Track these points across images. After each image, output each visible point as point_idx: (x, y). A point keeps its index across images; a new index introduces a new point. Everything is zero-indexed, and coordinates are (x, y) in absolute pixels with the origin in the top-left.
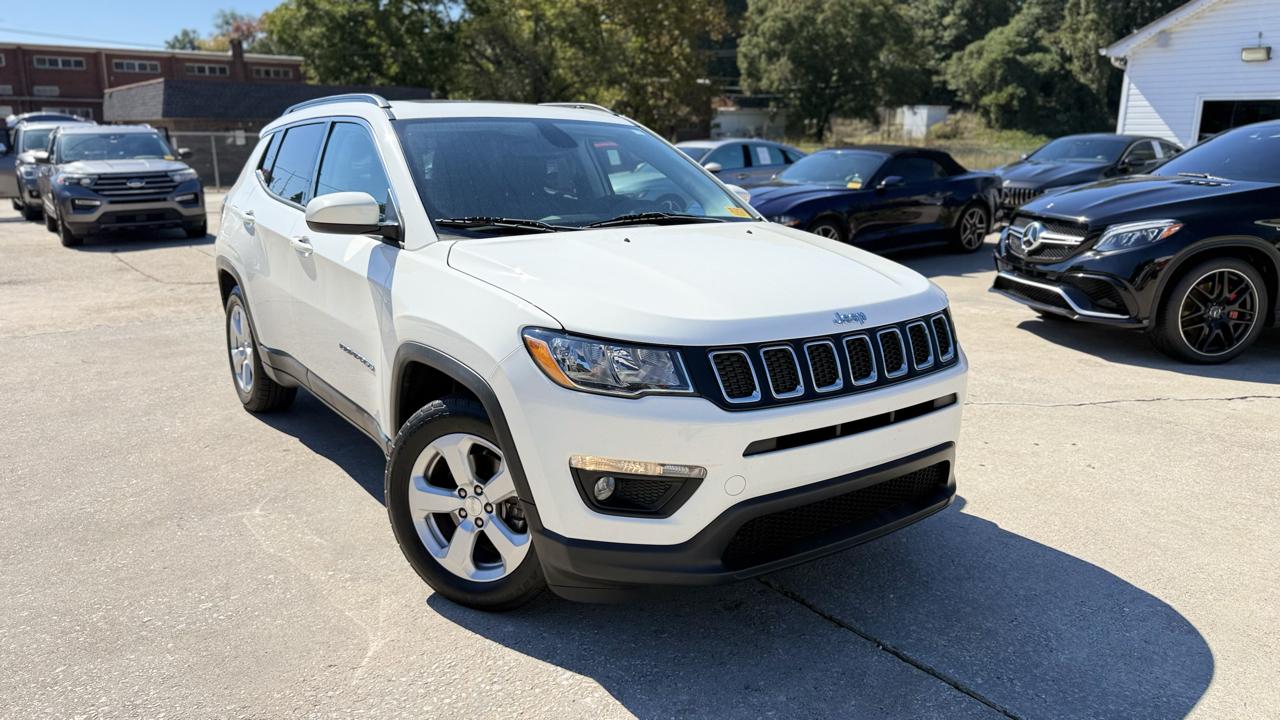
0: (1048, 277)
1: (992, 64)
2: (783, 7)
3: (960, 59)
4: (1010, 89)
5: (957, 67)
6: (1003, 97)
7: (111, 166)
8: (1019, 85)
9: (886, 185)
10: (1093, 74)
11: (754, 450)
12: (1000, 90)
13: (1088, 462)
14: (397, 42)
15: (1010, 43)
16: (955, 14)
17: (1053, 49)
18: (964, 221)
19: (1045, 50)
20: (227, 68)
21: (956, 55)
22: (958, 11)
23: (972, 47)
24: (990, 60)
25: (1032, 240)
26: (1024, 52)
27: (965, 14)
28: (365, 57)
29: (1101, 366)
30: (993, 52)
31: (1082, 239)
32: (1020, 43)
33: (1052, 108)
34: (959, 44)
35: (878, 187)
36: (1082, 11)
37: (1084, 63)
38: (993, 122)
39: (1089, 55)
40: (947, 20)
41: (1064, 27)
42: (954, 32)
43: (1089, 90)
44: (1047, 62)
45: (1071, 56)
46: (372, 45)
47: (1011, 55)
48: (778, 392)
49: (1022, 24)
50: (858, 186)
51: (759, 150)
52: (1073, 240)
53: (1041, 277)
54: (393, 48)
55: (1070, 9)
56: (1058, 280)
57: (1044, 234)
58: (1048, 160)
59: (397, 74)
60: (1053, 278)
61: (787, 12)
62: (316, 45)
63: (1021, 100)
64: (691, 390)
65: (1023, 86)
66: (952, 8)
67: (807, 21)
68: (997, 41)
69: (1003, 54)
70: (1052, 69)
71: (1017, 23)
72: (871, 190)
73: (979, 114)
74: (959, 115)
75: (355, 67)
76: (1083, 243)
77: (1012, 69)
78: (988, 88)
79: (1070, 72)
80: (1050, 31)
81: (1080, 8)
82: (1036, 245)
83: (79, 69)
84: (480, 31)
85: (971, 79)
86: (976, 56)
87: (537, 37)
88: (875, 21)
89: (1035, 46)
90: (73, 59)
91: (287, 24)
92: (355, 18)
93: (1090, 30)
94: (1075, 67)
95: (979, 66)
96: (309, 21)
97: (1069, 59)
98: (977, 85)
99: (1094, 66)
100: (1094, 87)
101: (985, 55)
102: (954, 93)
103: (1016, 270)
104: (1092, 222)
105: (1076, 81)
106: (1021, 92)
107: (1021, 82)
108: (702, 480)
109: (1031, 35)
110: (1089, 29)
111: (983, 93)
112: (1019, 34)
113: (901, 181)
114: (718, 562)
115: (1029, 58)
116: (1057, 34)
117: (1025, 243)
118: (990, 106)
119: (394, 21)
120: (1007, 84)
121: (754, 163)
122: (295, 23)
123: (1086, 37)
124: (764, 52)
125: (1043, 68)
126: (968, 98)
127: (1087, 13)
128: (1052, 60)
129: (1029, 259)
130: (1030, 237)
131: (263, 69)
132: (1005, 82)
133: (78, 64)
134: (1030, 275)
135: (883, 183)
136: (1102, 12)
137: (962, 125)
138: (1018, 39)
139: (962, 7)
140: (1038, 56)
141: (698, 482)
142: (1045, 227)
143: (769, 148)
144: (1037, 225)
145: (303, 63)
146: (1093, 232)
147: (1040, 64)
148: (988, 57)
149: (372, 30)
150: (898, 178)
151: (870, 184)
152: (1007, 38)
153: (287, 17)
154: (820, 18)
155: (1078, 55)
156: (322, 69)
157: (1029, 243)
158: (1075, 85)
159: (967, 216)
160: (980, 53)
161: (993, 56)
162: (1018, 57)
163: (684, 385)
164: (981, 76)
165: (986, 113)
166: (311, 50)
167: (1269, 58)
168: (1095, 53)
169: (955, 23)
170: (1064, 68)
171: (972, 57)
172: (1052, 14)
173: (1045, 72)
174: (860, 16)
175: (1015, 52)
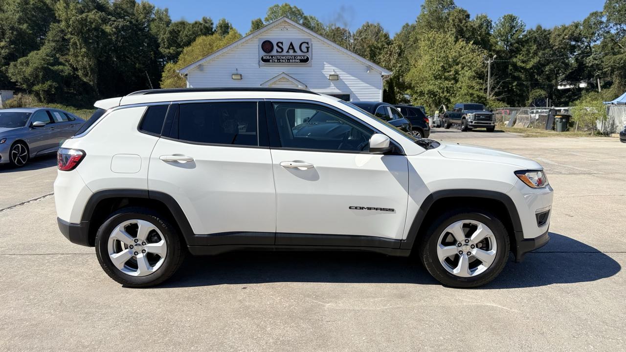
1: (36, 69)
3: (15, 65)
4: (49, 83)
5: (14, 69)
6: (46, 86)
8: (54, 81)
10: (90, 77)
12: (43, 83)
15: (44, 60)
16: (6, 41)
17: (67, 64)
19: (64, 65)
21: (12, 64)
22: (8, 40)
23: (20, 60)
24: (34, 67)
26: (53, 65)
27: (11, 42)
30: (35, 63)
32: (49, 60)
33: (72, 93)
34: (12, 57)
36: (79, 47)
37: (84, 72)
38: (43, 99)
39: (86, 68)
41: (70, 53)
42: (7, 51)
43: (90, 84)
44: (67, 70)
45: (77, 68)
47: (46, 66)
49: (48, 51)
55: (72, 46)
63: (56, 88)
66: (4, 38)
68: (36, 58)
69: (41, 65)
70: (69, 74)
71: (45, 50)
73: (32, 96)
74: (20, 95)
77: (47, 72)
78: (36, 82)
79: (78, 76)
80: (62, 55)
81: (77, 45)
85: (25, 77)
86: (25, 64)
89: (57, 62)
93: (85, 57)
94: (80, 73)
95: (28, 70)
97: (76, 69)
98: (29, 80)
99: (90, 73)
100: (91, 83)
101: (31, 65)
102: (15, 83)
105: (81, 80)
106: (55, 84)
109: (53, 56)
110: (83, 56)
111: (33, 84)
112: (47, 55)
115: (56, 68)
116: (67, 57)
118: (39, 91)
120: (47, 80)
123: (83, 60)
125: (64, 73)
126: (25, 86)
127: (81, 48)
128: (69, 69)
132: (45, 79)
136: (89, 49)
137: (23, 101)
138: (48, 58)
139: (10, 38)
140: (61, 67)
147: (62, 71)
148: (33, 65)
152: (41, 56)
155: (80, 68)
158: (81, 82)
160: (28, 64)
161: (36, 65)
162: (50, 67)
164: (30, 75)
165: (37, 94)
167: (241, 79)
168: (89, 67)
169: (6, 47)
170: (75, 74)
171: (23, 65)
172: (62, 46)
173: (66, 75)
175: (48, 64)
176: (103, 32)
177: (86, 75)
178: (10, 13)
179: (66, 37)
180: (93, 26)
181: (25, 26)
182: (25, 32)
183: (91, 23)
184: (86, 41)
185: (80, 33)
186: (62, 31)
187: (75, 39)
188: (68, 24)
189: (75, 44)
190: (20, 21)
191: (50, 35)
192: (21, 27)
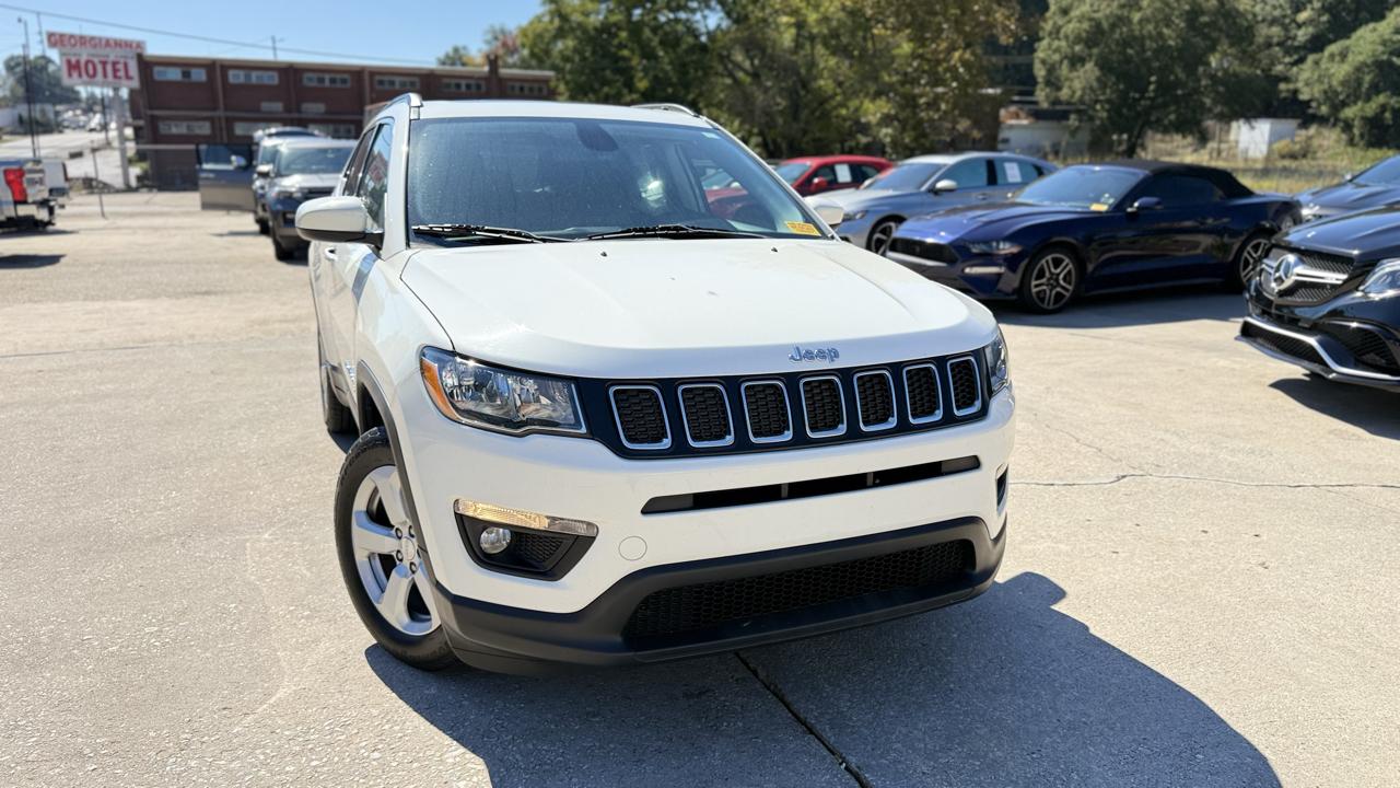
0: (1300, 324)
1: (1358, 69)
2: (1092, 5)
3: (1317, 63)
4: (1382, 98)
5: (1313, 73)
6: (1371, 108)
7: (322, 179)
8: (1394, 94)
9: (1138, 208)
11: (655, 507)
12: (1368, 99)
13: (1262, 560)
14: (649, 55)
15: (1384, 43)
16: (1313, 9)
18: (1245, 254)
20: (483, 83)
21: (1311, 58)
22: (1318, 5)
23: (1333, 48)
24: (1356, 64)
25: (1284, 277)
27: (1326, 9)
28: (618, 71)
29: (1359, 439)
30: (1360, 53)
31: (1345, 277)
34: (1317, 44)
35: (1129, 210)
38: (1357, 139)
40: (1303, 16)
42: (1311, 30)
46: (624, 59)
47: (1385, 57)
48: (695, 438)
50: (1103, 208)
51: (1008, 166)
52: (1334, 278)
53: (1293, 323)
54: (645, 62)
56: (1312, 329)
57: (1300, 269)
58: (1379, 182)
59: (647, 89)
60: (1306, 326)
61: (1095, 12)
62: (566, 59)
63: (1395, 112)
64: (584, 430)
67: (1119, 21)
68: (1367, 41)
69: (1373, 56)
71: (1395, 18)
72: (1119, 214)
73: (1338, 130)
74: (1313, 130)
75: (605, 82)
76: (1345, 282)
77: (1386, 74)
78: (1352, 98)
82: (1288, 283)
83: (343, 86)
84: (736, 41)
85: (1330, 87)
86: (1337, 58)
87: (798, 46)
88: (1205, 19)
90: (338, 76)
91: (540, 36)
92: (606, 29)
95: (1341, 71)
96: (561, 33)
98: (1336, 93)
101: (1350, 58)
102: (1307, 104)
103: (1265, 314)
104: (1361, 256)
106: (1396, 102)
107: (1396, 90)
108: (594, 538)
111: (1344, 104)
113: (1158, 203)
114: (618, 639)
117: (1276, 280)
118: (1353, 120)
119: (647, 33)
120: (1378, 92)
121: (1000, 181)
122: (547, 36)
124: (1066, 57)
126: (1324, 110)
129: (1280, 301)
130: (1281, 273)
131: (517, 85)
132: (1375, 89)
133: (344, 81)
134: (1279, 320)
135: (1136, 204)
137: (1316, 142)
141: (590, 540)
142: (1301, 261)
143: (1021, 163)
144: (1291, 258)
145: (554, 79)
146: (1361, 269)
148: (1354, 59)
149: (624, 42)
150: (1153, 200)
151: (1119, 206)
152: (1381, 36)
153: (538, 30)
154: (1136, 17)
156: (572, 85)
157: (1279, 280)
159: (1249, 248)
160: (1343, 56)
161: (1362, 58)
162: (1394, 59)
163: (577, 424)
164: (1343, 83)
165: (1348, 127)
166: (562, 65)
169: (1312, 21)
171: (1333, 60)
174: (1188, 12)
175: (1391, 53)
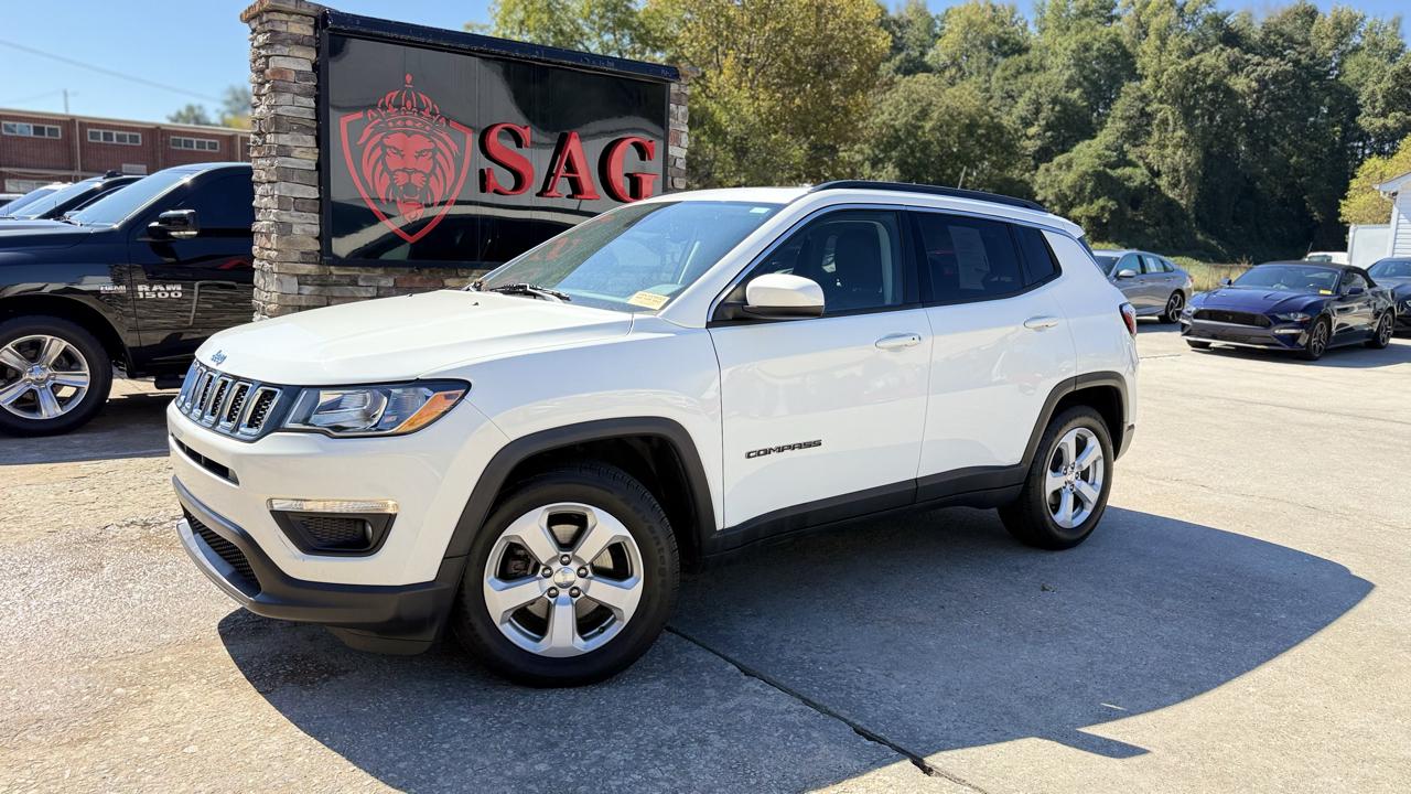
1: (1083, 176)
2: (890, 114)
3: (1047, 170)
4: (1101, 202)
5: (1045, 177)
6: (1094, 209)
8: (1110, 199)
10: (1182, 189)
12: (1091, 202)
15: (1099, 157)
16: (1039, 125)
17: (1141, 163)
19: (1135, 166)
21: (1043, 167)
22: (1043, 123)
23: (1059, 159)
24: (1079, 172)
26: (1114, 166)
27: (1049, 127)
30: (1082, 165)
32: (1109, 156)
33: (1140, 221)
34: (1044, 155)
36: (1171, 128)
37: (1173, 178)
39: (1177, 171)
40: (1032, 131)
41: (1152, 142)
42: (1039, 143)
43: (1179, 205)
44: (1139, 176)
45: (1159, 171)
47: (1101, 168)
49: (1111, 139)
55: (1158, 126)
61: (892, 120)
63: (1112, 213)
65: (1114, 199)
66: (1037, 119)
67: (912, 130)
68: (1086, 155)
69: (1093, 167)
70: (1143, 183)
71: (1106, 136)
77: (1103, 182)
78: (1078, 200)
79: (1158, 187)
80: (1135, 146)
81: (1168, 124)
85: (1060, 190)
86: (1064, 167)
88: (981, 131)
89: (1123, 161)
93: (1180, 147)
94: (1163, 182)
95: (1068, 179)
97: (1158, 174)
98: (1066, 197)
99: (1183, 181)
100: (1183, 202)
101: (1074, 168)
105: (1164, 195)
106: (1112, 205)
107: (1111, 195)
109: (1118, 148)
110: (1177, 146)
111: (1072, 205)
112: (1107, 148)
115: (1119, 171)
116: (1143, 148)
118: (1081, 218)
120: (1098, 197)
123: (1175, 153)
124: (867, 159)
125: (1133, 182)
127: (1174, 131)
128: (1142, 174)
132: (1095, 195)
136: (1190, 132)
138: (1107, 153)
139: (1047, 119)
140: (1128, 170)
147: (1130, 178)
148: (1077, 170)
152: (1096, 151)
154: (928, 125)
155: (1166, 170)
158: (1163, 200)
160: (1069, 166)
161: (1084, 168)
162: (1108, 170)
164: (1071, 188)
168: (1185, 168)
169: (1039, 134)
170: (1153, 183)
171: (1061, 168)
172: (1138, 129)
173: (1136, 187)
174: (968, 126)
175: (1105, 166)
176: (1229, 92)
177: (1175, 185)
178: (1054, 70)
179: (1148, 109)
180: (1209, 82)
181: (1075, 94)
182: (1074, 104)
183: (1206, 75)
184: (1188, 115)
185: (1178, 98)
186: (1143, 98)
187: (1167, 111)
188: (1158, 81)
189: (1165, 122)
190: (1070, 85)
191: (1119, 107)
192: (1069, 95)
